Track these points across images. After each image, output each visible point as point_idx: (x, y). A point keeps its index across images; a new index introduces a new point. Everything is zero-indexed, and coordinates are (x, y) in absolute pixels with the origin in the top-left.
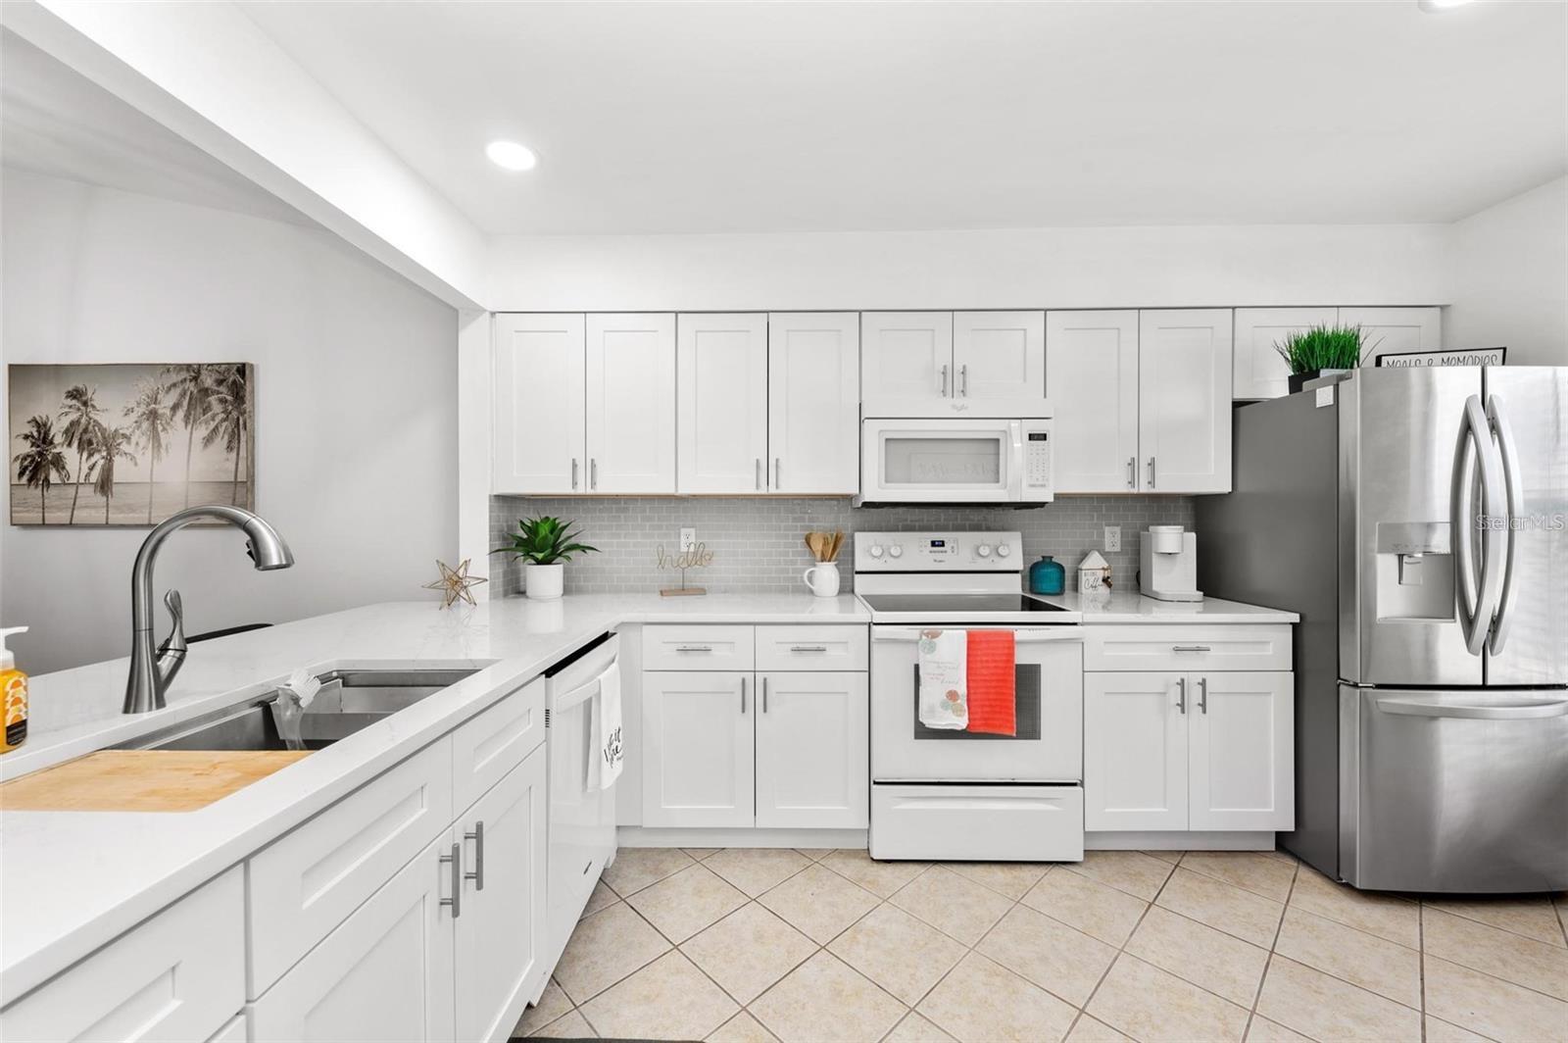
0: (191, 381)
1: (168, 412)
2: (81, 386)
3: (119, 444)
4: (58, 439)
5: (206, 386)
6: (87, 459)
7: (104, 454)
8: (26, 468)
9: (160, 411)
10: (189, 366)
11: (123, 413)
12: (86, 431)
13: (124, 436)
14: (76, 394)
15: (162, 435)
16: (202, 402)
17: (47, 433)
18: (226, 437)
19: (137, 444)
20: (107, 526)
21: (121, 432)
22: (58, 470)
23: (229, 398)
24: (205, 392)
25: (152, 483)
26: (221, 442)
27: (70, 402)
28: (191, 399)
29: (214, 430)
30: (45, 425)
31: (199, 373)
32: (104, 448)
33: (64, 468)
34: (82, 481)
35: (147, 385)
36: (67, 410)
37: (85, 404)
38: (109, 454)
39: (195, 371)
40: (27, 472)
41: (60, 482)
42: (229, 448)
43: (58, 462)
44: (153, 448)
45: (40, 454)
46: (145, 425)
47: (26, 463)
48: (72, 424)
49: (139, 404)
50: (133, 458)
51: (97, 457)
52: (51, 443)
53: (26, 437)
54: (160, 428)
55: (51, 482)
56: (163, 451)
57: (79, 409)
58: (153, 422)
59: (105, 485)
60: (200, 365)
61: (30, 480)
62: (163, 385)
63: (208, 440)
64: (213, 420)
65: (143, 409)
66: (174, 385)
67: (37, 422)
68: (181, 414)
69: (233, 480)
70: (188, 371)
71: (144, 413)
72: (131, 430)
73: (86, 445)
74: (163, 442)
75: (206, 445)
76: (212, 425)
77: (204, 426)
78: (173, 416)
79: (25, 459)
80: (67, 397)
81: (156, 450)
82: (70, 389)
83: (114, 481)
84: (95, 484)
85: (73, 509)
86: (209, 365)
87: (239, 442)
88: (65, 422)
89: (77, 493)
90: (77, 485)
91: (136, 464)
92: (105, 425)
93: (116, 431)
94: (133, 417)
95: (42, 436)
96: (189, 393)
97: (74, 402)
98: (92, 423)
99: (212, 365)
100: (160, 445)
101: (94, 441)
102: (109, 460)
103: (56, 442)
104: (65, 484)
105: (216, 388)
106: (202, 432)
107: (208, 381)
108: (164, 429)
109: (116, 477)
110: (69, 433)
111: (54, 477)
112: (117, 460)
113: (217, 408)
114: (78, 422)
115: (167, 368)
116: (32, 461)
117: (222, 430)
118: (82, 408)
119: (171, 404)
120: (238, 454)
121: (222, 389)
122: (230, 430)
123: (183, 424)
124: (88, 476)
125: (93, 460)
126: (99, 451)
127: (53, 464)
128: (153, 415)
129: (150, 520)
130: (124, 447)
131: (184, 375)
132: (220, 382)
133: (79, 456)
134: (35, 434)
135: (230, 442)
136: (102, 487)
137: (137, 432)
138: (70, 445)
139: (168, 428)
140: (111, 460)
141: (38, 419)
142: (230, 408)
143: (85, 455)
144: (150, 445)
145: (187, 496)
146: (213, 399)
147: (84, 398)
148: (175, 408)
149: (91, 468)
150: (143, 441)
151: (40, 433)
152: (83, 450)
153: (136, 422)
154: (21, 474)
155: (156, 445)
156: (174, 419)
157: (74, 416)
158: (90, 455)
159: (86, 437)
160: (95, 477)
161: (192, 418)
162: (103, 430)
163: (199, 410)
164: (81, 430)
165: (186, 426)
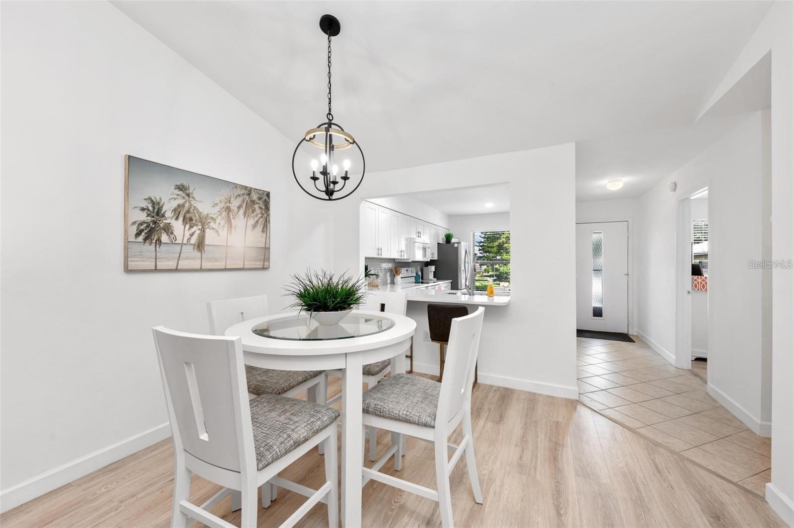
0: (247, 195)
1: (236, 209)
2: (185, 184)
3: (209, 223)
4: (169, 214)
5: (254, 199)
6: (189, 229)
7: (200, 227)
8: (141, 231)
9: (232, 208)
10: (246, 187)
11: (212, 205)
12: (188, 212)
13: (212, 218)
14: (181, 188)
15: (233, 220)
16: (252, 207)
17: (159, 210)
18: (262, 226)
19: (219, 224)
20: (201, 270)
21: (210, 215)
22: (168, 234)
23: (263, 207)
24: (253, 202)
25: (227, 246)
26: (259, 228)
27: (177, 192)
28: (247, 204)
29: (256, 222)
30: (159, 204)
31: (250, 192)
32: (200, 224)
33: (172, 233)
34: (185, 242)
35: (225, 193)
36: (175, 196)
37: (188, 195)
38: (203, 227)
39: (249, 191)
40: (143, 234)
41: (169, 242)
42: (263, 231)
43: (168, 229)
44: (228, 227)
45: (155, 222)
46: (224, 214)
47: (142, 227)
48: (179, 206)
49: (221, 202)
50: (217, 231)
51: (195, 228)
52: (163, 216)
53: (143, 209)
54: (232, 217)
55: (162, 242)
56: (233, 229)
57: (184, 198)
58: (228, 213)
59: (200, 245)
60: (251, 188)
61: (145, 239)
62: (233, 194)
63: (254, 226)
64: (256, 216)
65: (223, 205)
66: (239, 195)
67: (152, 200)
68: (242, 211)
69: (264, 247)
70: (245, 189)
71: (224, 208)
72: (216, 215)
73: (188, 220)
74: (233, 225)
75: (253, 229)
76: (256, 219)
77: (252, 219)
78: (238, 211)
79: (141, 224)
80: (175, 188)
81: (229, 228)
82: (178, 184)
83: (206, 244)
84: (194, 245)
85: (179, 260)
86: (255, 189)
87: (267, 229)
88: (174, 204)
89: (181, 249)
90: (182, 244)
91: (219, 235)
92: (201, 210)
93: (207, 214)
94: (218, 208)
95: (156, 211)
96: (246, 201)
97: (180, 192)
98: (192, 208)
99: (257, 189)
100: (231, 226)
101: (194, 219)
102: (203, 231)
103: (167, 215)
104: (173, 243)
105: (258, 201)
106: (252, 222)
107: (255, 197)
108: (234, 218)
109: (207, 241)
110: (177, 212)
111: (164, 238)
112: (207, 231)
113: (258, 211)
114: (183, 205)
115: (236, 186)
116: (148, 226)
117: (260, 222)
118: (186, 197)
119: (238, 205)
120: (266, 235)
121: (260, 202)
122: (263, 223)
123: (243, 216)
124: (189, 239)
125: (193, 230)
126: (197, 225)
127: (165, 230)
128: (228, 209)
129: (226, 266)
130: (212, 224)
131: (243, 191)
132: (260, 199)
133: (183, 227)
134: (151, 208)
135: (263, 228)
136: (198, 247)
137: (220, 217)
138: (177, 219)
139: (236, 217)
140: (204, 231)
141: (153, 199)
142: (263, 212)
143: (187, 226)
144: (227, 226)
145: (244, 254)
146: (256, 206)
147: (188, 192)
148: (239, 207)
149: (192, 235)
150: (223, 222)
151: (154, 208)
152: (186, 223)
153: (219, 212)
154: (138, 234)
155: (230, 225)
156: (239, 213)
157: (181, 201)
158: (191, 227)
159: (188, 216)
160: (194, 240)
161: (247, 214)
162: (200, 214)
163: (250, 211)
164: (185, 211)
165: (244, 218)
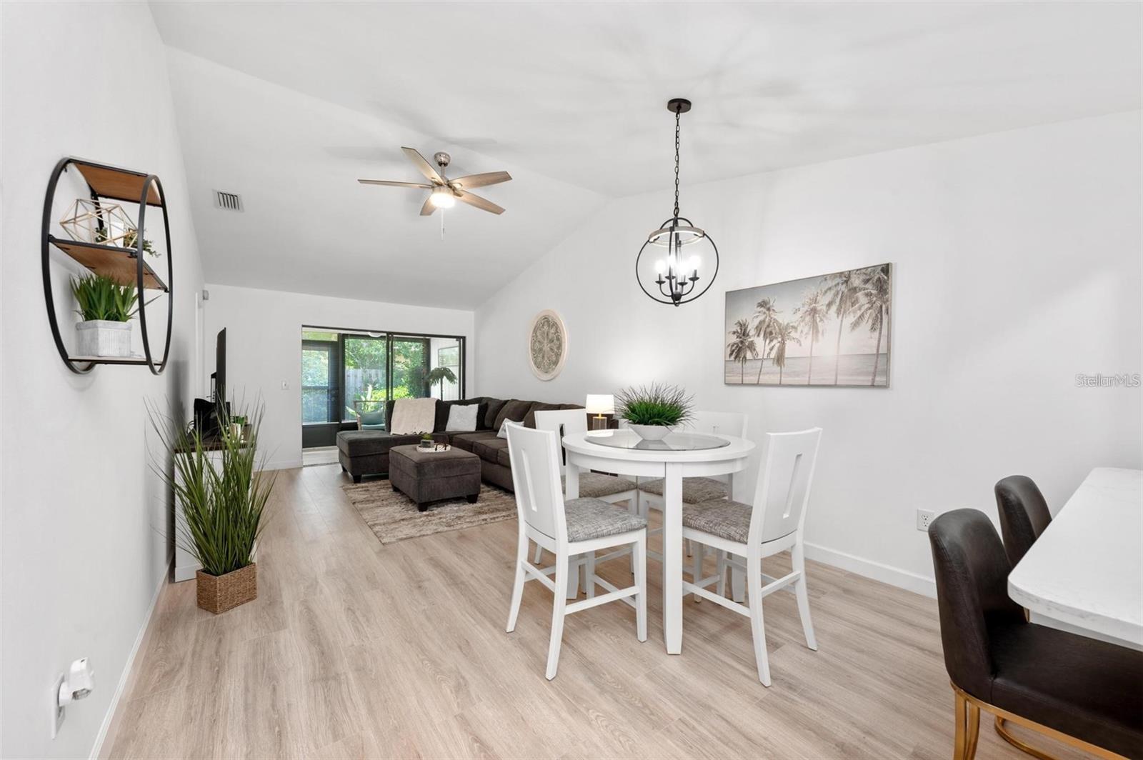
0: (842, 284)
1: (824, 308)
2: (766, 299)
3: (789, 333)
4: (752, 332)
5: (855, 285)
6: (769, 343)
7: (780, 339)
8: (733, 351)
9: (819, 308)
10: (841, 274)
11: (792, 313)
12: (768, 326)
13: (793, 327)
14: (763, 304)
15: (820, 324)
16: (850, 298)
17: (745, 330)
18: (870, 322)
19: (802, 332)
20: (780, 385)
21: (791, 324)
22: (751, 351)
23: (874, 292)
24: (854, 290)
25: (811, 357)
26: (866, 326)
27: (759, 309)
28: (842, 297)
29: (860, 317)
30: (744, 325)
31: (849, 277)
32: (780, 336)
33: (755, 350)
34: (765, 357)
35: (810, 292)
36: (757, 314)
37: (769, 309)
38: (783, 340)
39: (846, 277)
40: (734, 353)
41: (751, 358)
42: (873, 329)
43: (751, 347)
44: (813, 333)
45: (742, 342)
46: (808, 319)
47: (734, 348)
48: (760, 323)
49: (803, 305)
50: (799, 341)
51: (775, 342)
52: (748, 335)
53: (734, 333)
54: (818, 319)
55: (747, 358)
56: (820, 335)
57: (765, 313)
58: (813, 316)
59: (780, 359)
60: (850, 271)
61: (736, 358)
62: (821, 290)
63: (855, 325)
64: (860, 309)
65: (806, 308)
66: (830, 289)
67: (740, 324)
68: (834, 308)
69: (875, 352)
70: (840, 277)
71: (807, 311)
72: (797, 323)
73: (769, 335)
74: (820, 329)
75: (853, 329)
76: (859, 313)
77: (852, 315)
78: (828, 310)
79: (733, 346)
80: (758, 307)
81: (814, 335)
82: (760, 301)
83: (786, 356)
84: (774, 359)
85: (760, 375)
86: (858, 270)
87: (881, 325)
88: (756, 322)
89: (762, 364)
90: (763, 360)
91: (800, 345)
92: (781, 322)
93: (788, 324)
94: (799, 314)
95: (743, 333)
96: (841, 293)
97: (762, 309)
98: (773, 321)
99: (860, 269)
100: (817, 332)
101: (774, 332)
102: (783, 343)
103: (750, 334)
104: (755, 359)
105: (864, 286)
106: (850, 319)
107: (856, 282)
108: (821, 320)
109: (787, 354)
110: (758, 329)
111: (749, 355)
112: (788, 343)
113: (863, 300)
114: (764, 321)
115: (824, 278)
116: (737, 347)
117: (867, 316)
118: (767, 312)
119: (827, 303)
120: (880, 333)
121: (869, 286)
122: (874, 315)
123: (836, 315)
124: (769, 354)
125: (772, 344)
126: (777, 338)
127: (748, 347)
128: (814, 312)
130: (793, 334)
131: (838, 280)
132: (866, 281)
133: (764, 342)
134: (739, 331)
135: (873, 324)
136: (778, 360)
137: (802, 324)
138: (758, 336)
139: (824, 319)
140: (784, 343)
141: (741, 321)
142: (875, 299)
143: (768, 341)
144: (811, 332)
145: (837, 366)
146: (860, 295)
147: (768, 306)
148: (829, 305)
149: (771, 349)
150: (806, 329)
151: (741, 329)
152: (767, 338)
153: (801, 317)
154: (731, 354)
155: (815, 331)
156: (829, 312)
157: (761, 318)
158: (771, 341)
159: (768, 330)
160: (773, 355)
161: (842, 310)
162: (779, 325)
163: (849, 304)
164: (765, 326)
165: (838, 317)
